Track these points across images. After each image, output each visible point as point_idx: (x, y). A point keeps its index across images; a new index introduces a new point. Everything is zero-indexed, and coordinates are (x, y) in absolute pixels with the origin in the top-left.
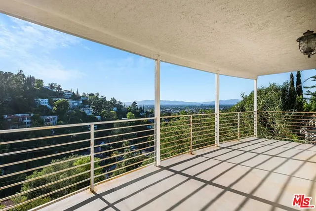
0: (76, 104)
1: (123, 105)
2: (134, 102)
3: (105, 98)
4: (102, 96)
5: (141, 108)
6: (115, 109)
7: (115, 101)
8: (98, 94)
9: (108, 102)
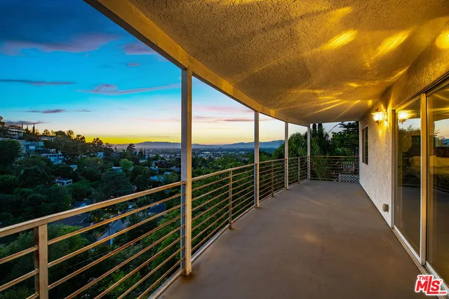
0: (32, 148)
1: (113, 148)
2: (131, 145)
3: (83, 138)
4: (78, 136)
5: (141, 153)
6: (101, 154)
7: (100, 143)
8: (71, 132)
9: (90, 144)
